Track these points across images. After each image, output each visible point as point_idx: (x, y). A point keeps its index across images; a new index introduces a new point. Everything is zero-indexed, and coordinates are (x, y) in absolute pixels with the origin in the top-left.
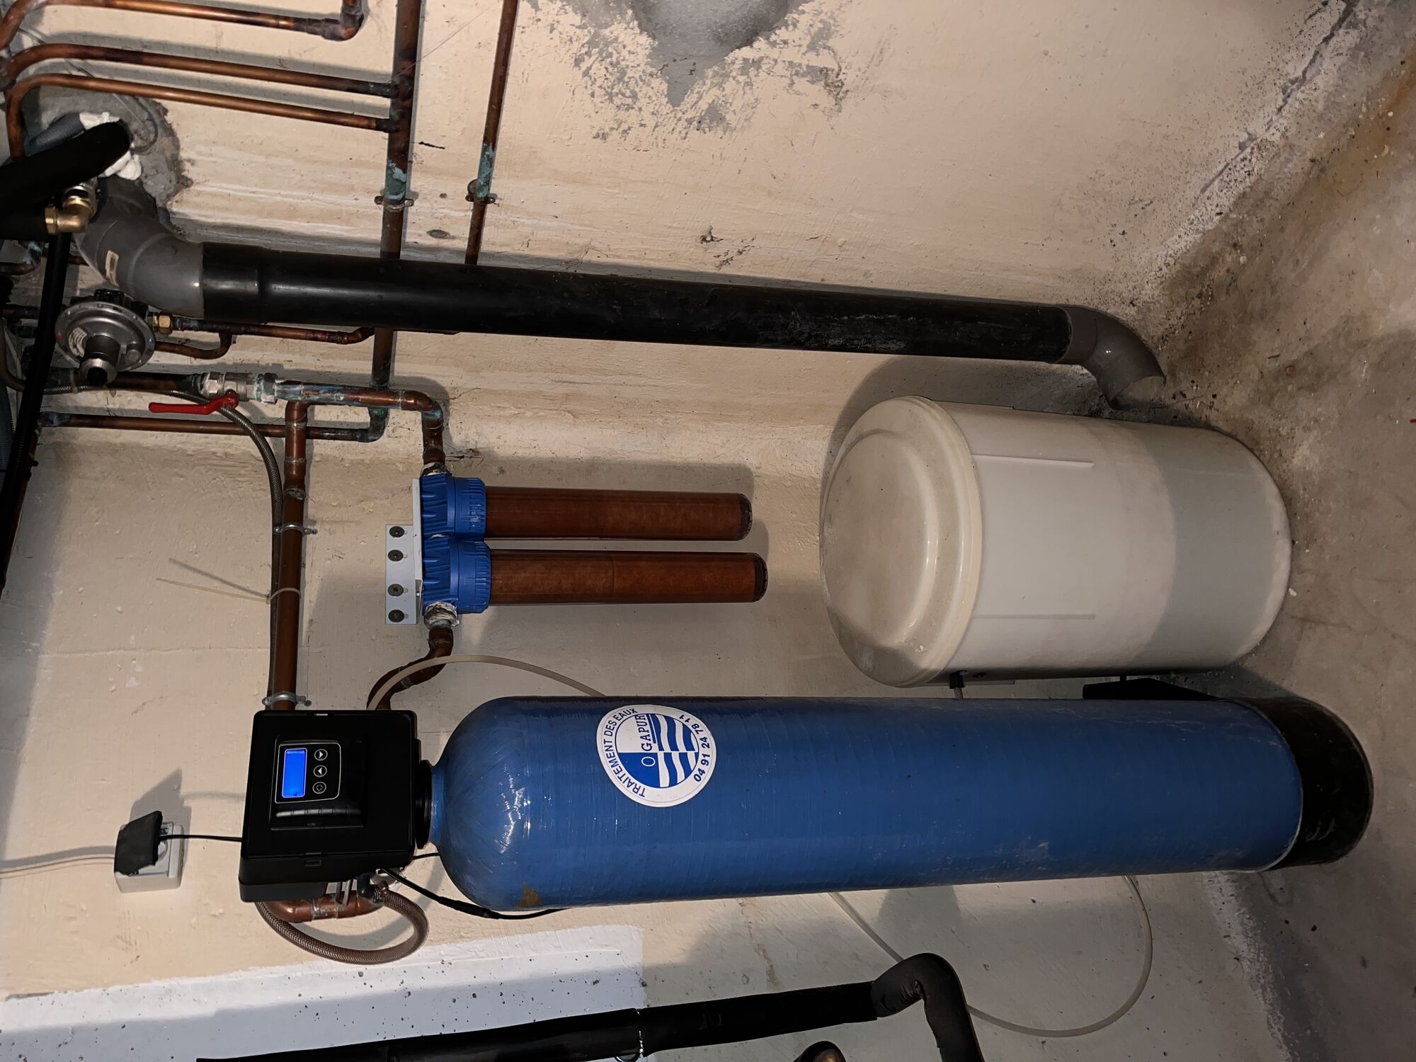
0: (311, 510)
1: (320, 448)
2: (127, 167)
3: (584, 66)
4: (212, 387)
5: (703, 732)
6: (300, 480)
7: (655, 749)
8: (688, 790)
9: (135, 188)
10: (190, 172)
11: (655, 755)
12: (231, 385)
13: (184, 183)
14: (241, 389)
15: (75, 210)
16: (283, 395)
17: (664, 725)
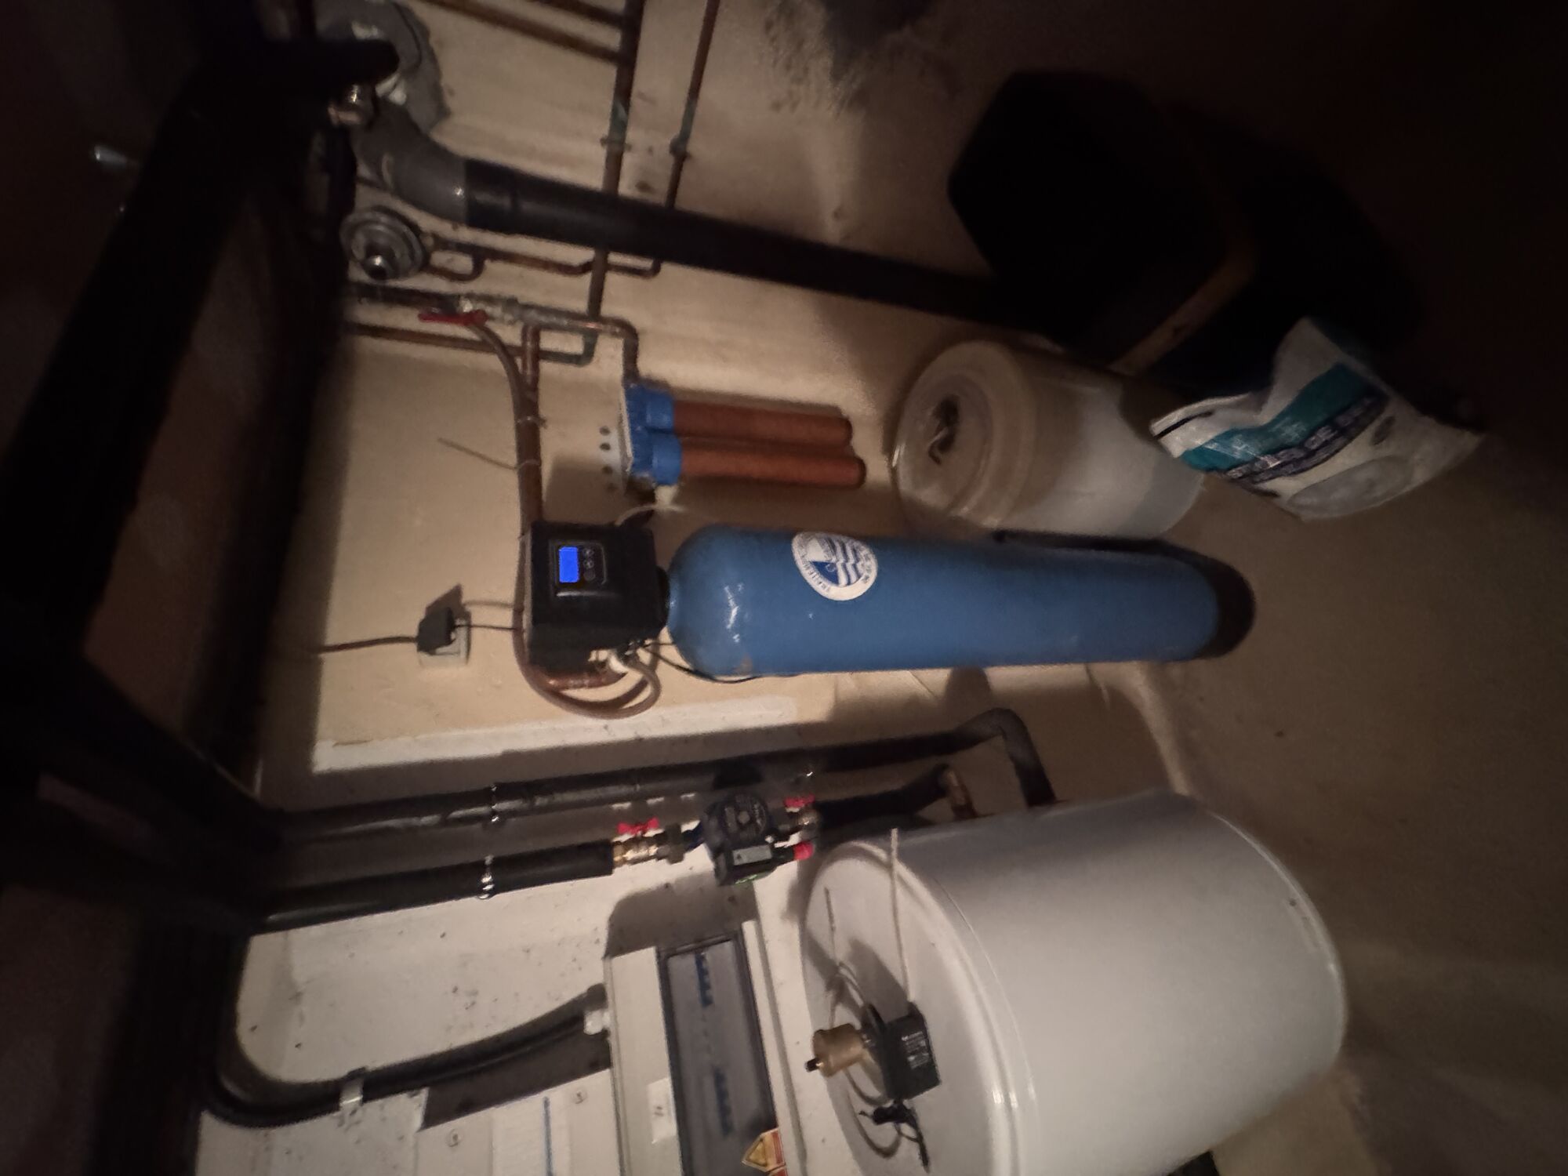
0: (543, 412)
1: (547, 367)
2: (395, 90)
3: (772, 33)
4: (467, 307)
5: (864, 551)
6: (534, 388)
7: (834, 560)
8: (858, 589)
9: (402, 112)
10: (451, 103)
11: (833, 565)
12: (480, 306)
13: (443, 112)
14: (489, 310)
15: (353, 108)
16: (521, 318)
17: (837, 545)
